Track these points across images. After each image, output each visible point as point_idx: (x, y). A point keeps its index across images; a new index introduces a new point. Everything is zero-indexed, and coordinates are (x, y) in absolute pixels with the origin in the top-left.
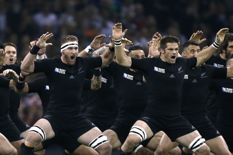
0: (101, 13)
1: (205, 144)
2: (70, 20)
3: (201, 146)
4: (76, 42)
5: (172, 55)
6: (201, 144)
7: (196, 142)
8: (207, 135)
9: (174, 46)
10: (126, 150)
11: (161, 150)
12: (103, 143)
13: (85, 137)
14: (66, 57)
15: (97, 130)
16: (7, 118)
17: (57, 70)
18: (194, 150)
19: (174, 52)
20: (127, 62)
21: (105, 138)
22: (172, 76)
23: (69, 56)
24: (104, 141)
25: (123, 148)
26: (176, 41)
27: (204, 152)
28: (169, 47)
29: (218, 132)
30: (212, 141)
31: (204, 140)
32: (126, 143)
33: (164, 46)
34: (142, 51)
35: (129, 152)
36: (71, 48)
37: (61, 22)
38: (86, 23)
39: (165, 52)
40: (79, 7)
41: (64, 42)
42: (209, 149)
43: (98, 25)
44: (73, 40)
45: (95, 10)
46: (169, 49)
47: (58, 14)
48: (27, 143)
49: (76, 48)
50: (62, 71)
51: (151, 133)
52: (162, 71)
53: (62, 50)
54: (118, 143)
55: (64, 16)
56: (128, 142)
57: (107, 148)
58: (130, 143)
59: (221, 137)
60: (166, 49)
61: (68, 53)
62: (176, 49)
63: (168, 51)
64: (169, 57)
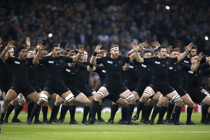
0: (130, 35)
1: (180, 98)
2: (115, 38)
3: (178, 99)
4: (118, 48)
5: (164, 55)
6: (178, 98)
7: (176, 97)
8: (181, 94)
9: (164, 50)
10: (142, 101)
11: (160, 103)
12: (132, 98)
13: (123, 94)
14: (113, 55)
15: (129, 92)
16: (86, 87)
17: (108, 62)
18: (175, 101)
19: (165, 53)
20: (142, 60)
21: (132, 95)
22: (164, 65)
23: (115, 54)
24: (132, 97)
25: (140, 100)
26: (166, 48)
27: (179, 102)
28: (162, 51)
29: (186, 92)
30: (183, 97)
31: (179, 96)
32: (142, 97)
33: (160, 50)
34: (150, 53)
35: (143, 102)
36: (115, 51)
37: (111, 39)
38: (123, 40)
39: (160, 53)
40: (120, 32)
41: (112, 48)
42: (182, 100)
43: (129, 40)
44: (116, 46)
45: (128, 33)
46: (162, 52)
47: (110, 35)
48: (96, 100)
49: (118, 51)
50: (111, 62)
51: (154, 93)
52: (159, 63)
53: (111, 52)
54: (138, 97)
55: (113, 36)
56: (143, 97)
57: (134, 100)
58: (144, 98)
59: (187, 94)
60: (161, 51)
61: (114, 53)
62: (166, 52)
63: (162, 53)
64: (162, 56)
